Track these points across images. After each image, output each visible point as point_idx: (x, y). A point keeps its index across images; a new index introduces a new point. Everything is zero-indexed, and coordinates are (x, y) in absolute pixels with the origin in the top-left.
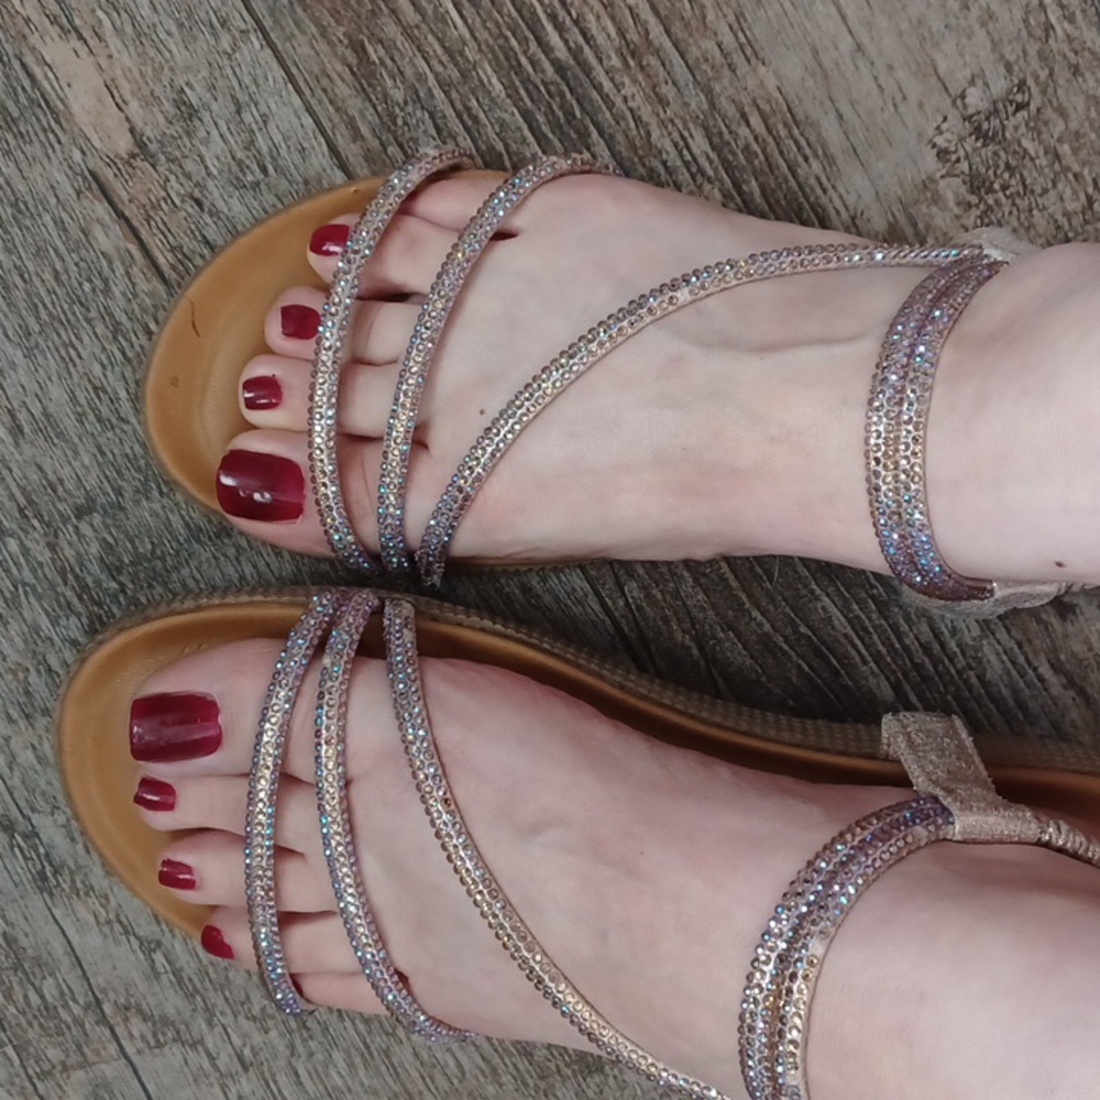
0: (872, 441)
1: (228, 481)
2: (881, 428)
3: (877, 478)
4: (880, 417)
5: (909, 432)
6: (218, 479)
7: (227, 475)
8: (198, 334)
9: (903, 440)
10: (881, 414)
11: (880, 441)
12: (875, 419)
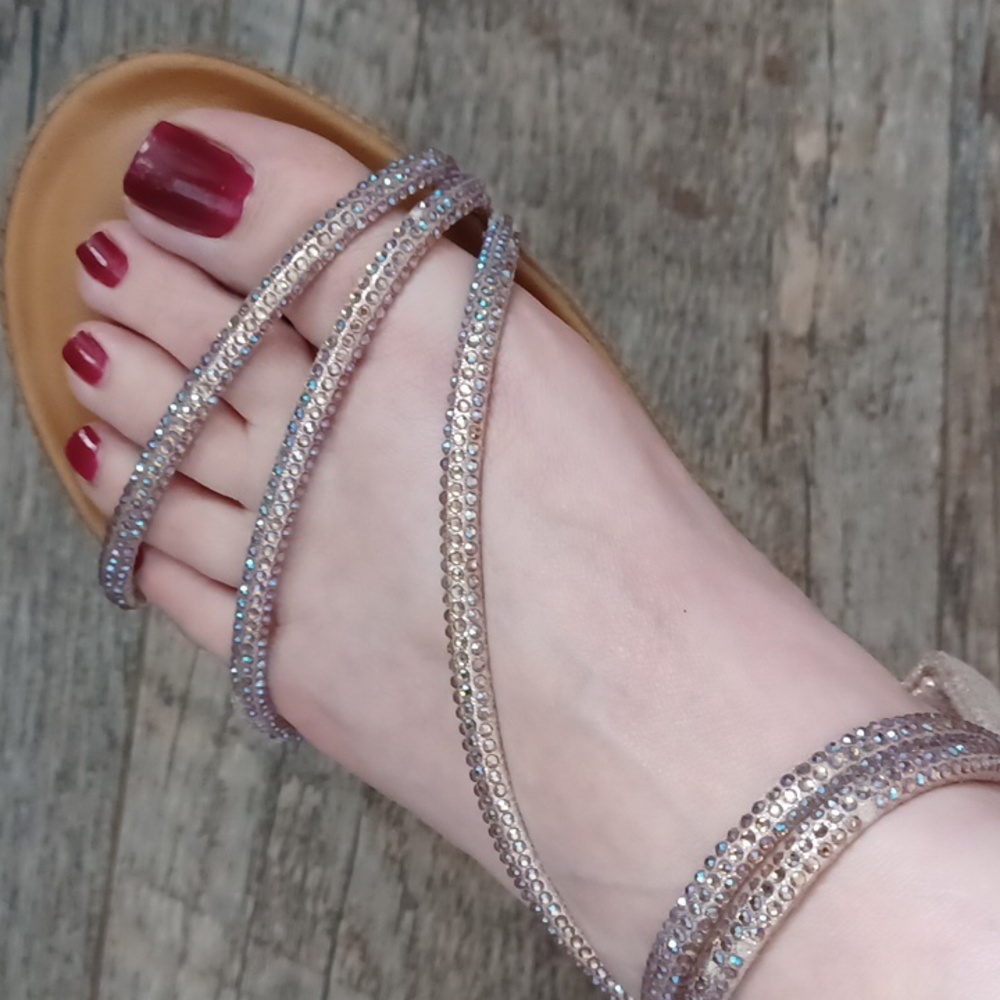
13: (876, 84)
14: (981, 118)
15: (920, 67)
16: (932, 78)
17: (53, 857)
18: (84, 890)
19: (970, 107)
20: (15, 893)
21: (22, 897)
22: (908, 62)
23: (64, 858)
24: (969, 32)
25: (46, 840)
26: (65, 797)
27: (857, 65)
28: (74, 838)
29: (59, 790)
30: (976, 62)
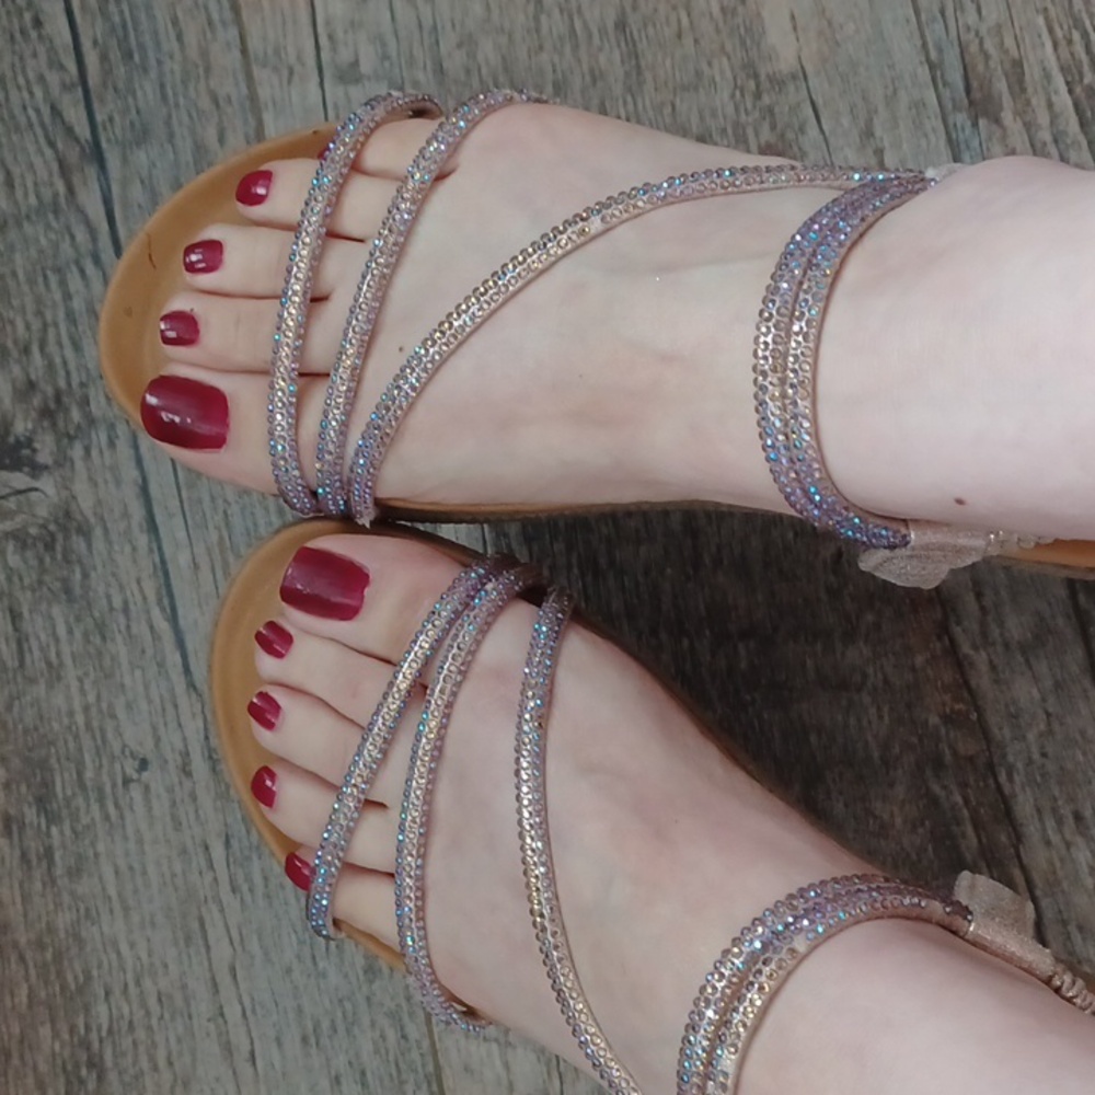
0: (760, 353)
1: (152, 400)
2: (769, 339)
3: (764, 394)
4: (768, 328)
5: (798, 343)
6: (144, 398)
7: (151, 394)
8: (154, 267)
9: (792, 352)
10: (770, 324)
11: (767, 353)
12: (764, 330)
13: (868, 133)
14: (975, 125)
15: (904, 99)
16: (918, 106)
17: (383, 1037)
18: (415, 1055)
19: (961, 119)
20: (363, 1073)
21: (369, 1075)
22: (891, 99)
23: (392, 1035)
24: (940, 50)
25: (373, 1024)
26: (376, 986)
27: (846, 121)
28: (394, 1016)
29: (371, 982)
30: (955, 76)
